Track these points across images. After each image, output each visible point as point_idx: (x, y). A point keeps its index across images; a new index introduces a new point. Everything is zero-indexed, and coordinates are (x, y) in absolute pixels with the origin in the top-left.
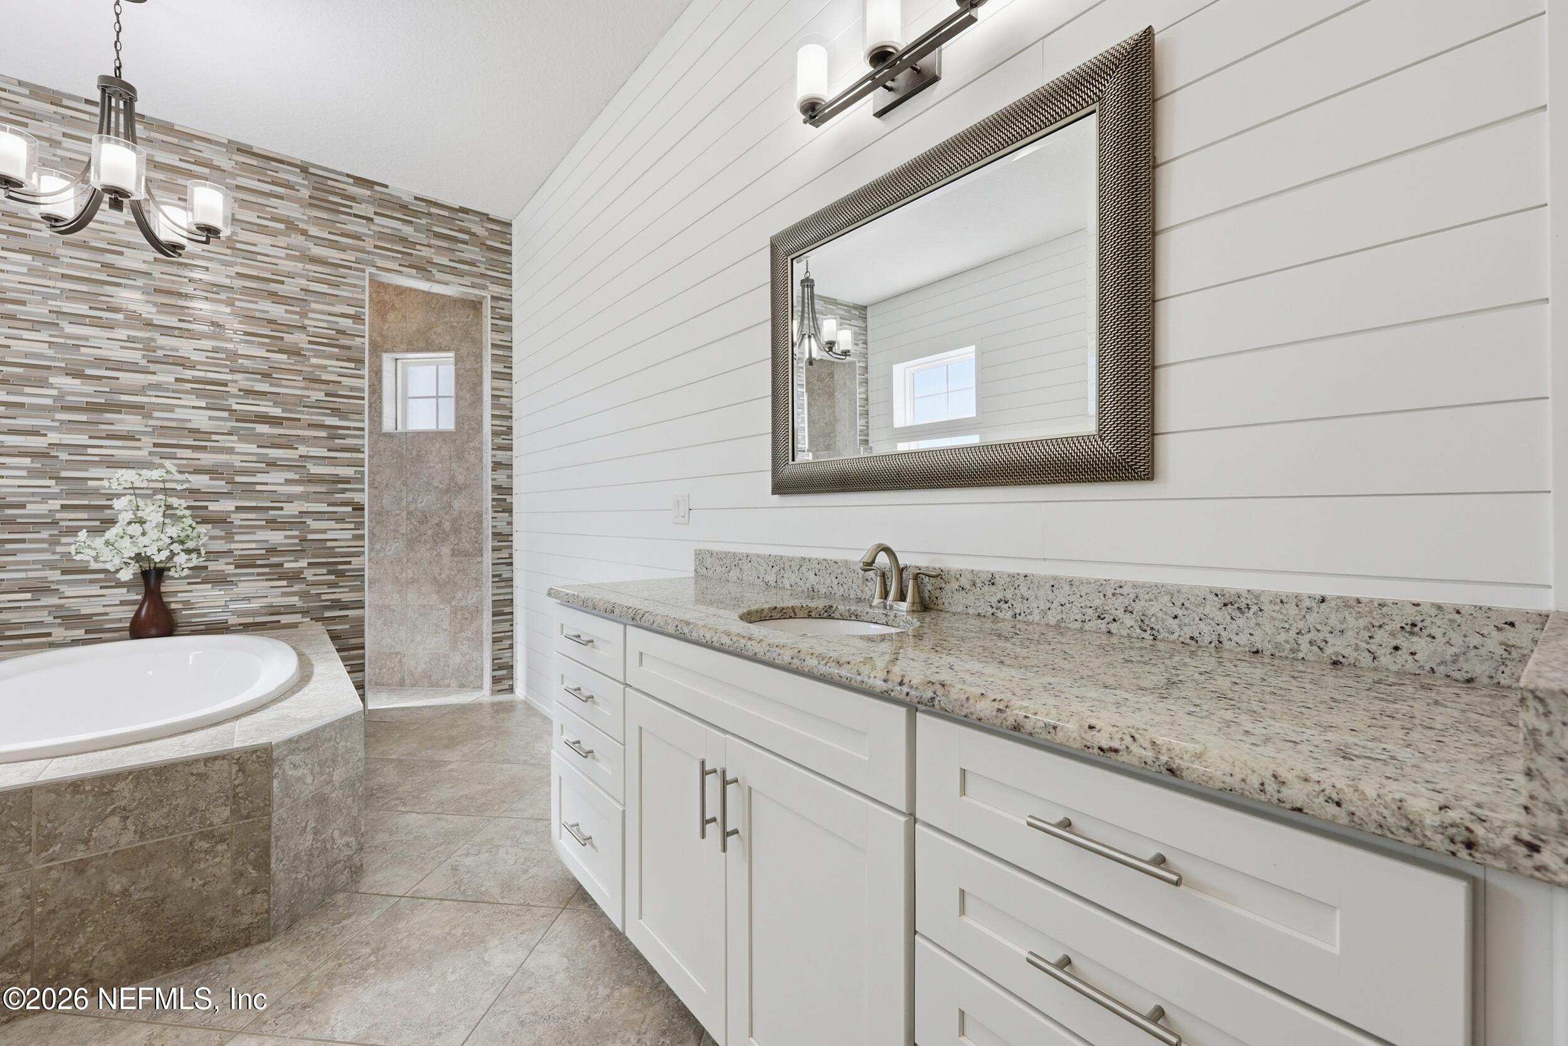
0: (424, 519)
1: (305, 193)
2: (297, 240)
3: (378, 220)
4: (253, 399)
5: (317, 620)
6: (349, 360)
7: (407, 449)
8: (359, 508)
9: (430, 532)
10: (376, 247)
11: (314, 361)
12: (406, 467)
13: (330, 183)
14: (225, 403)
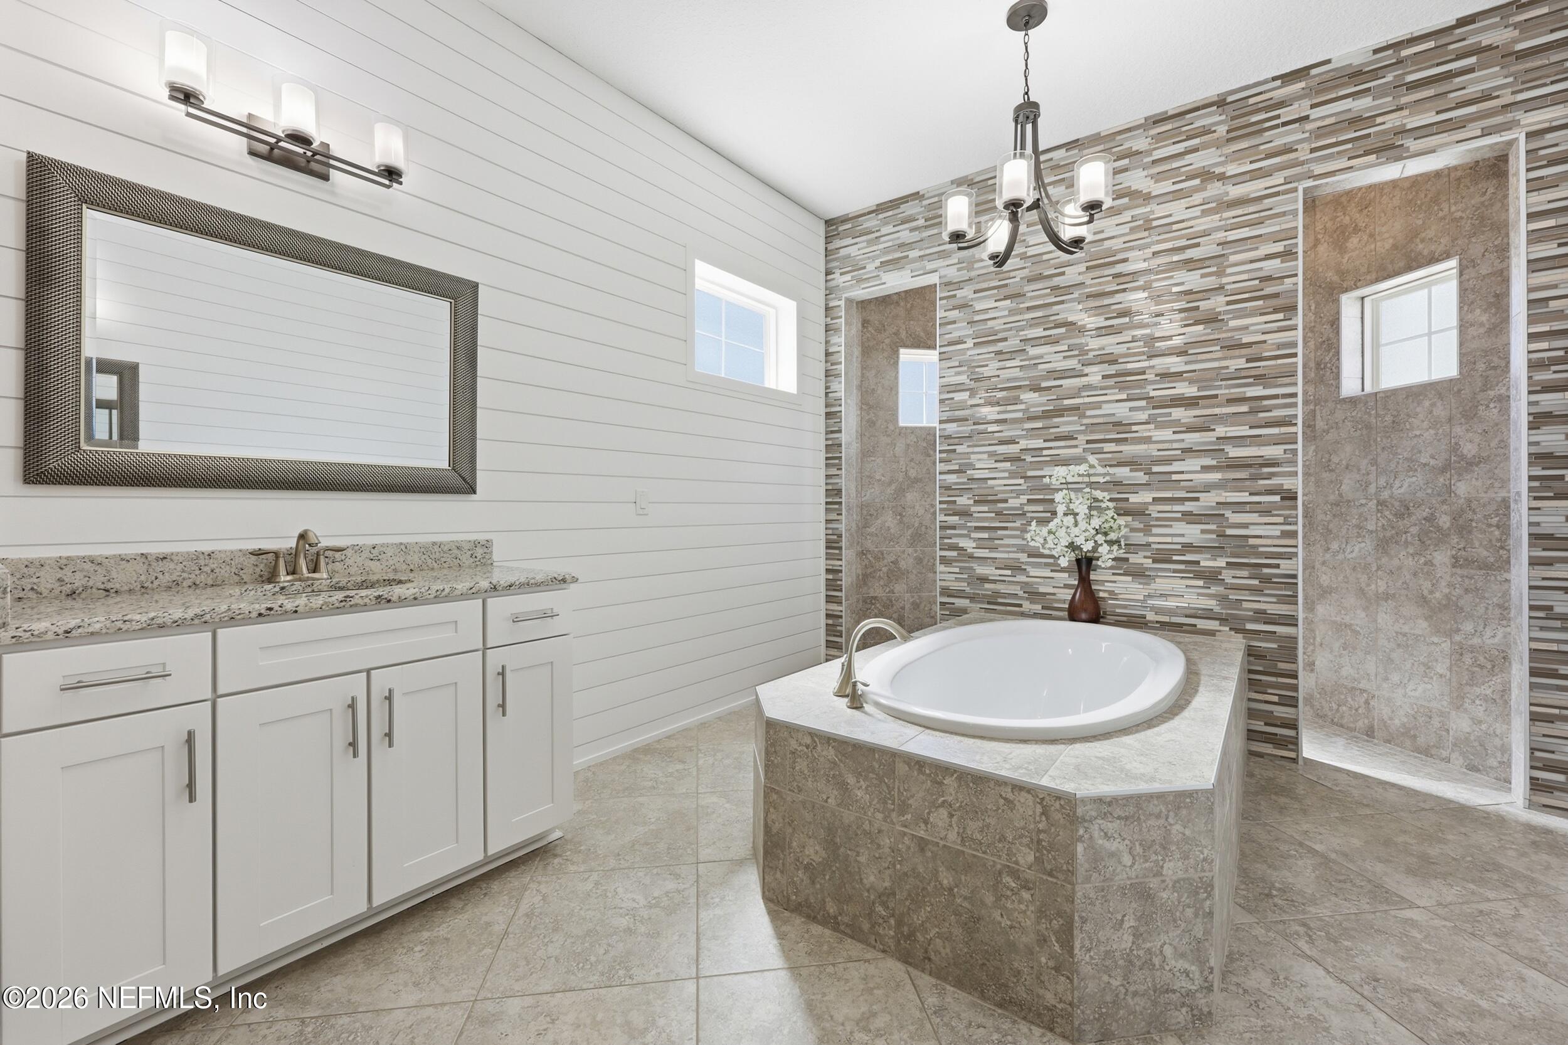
0: (1405, 510)
1: (1222, 130)
2: (1215, 189)
3: (1316, 113)
4: (1169, 382)
5: (1237, 631)
6: (1276, 311)
7: (1377, 415)
8: (1290, 497)
9: (1414, 530)
10: (1312, 151)
11: (1233, 323)
12: (1375, 440)
13: (1252, 101)
14: (1143, 391)
